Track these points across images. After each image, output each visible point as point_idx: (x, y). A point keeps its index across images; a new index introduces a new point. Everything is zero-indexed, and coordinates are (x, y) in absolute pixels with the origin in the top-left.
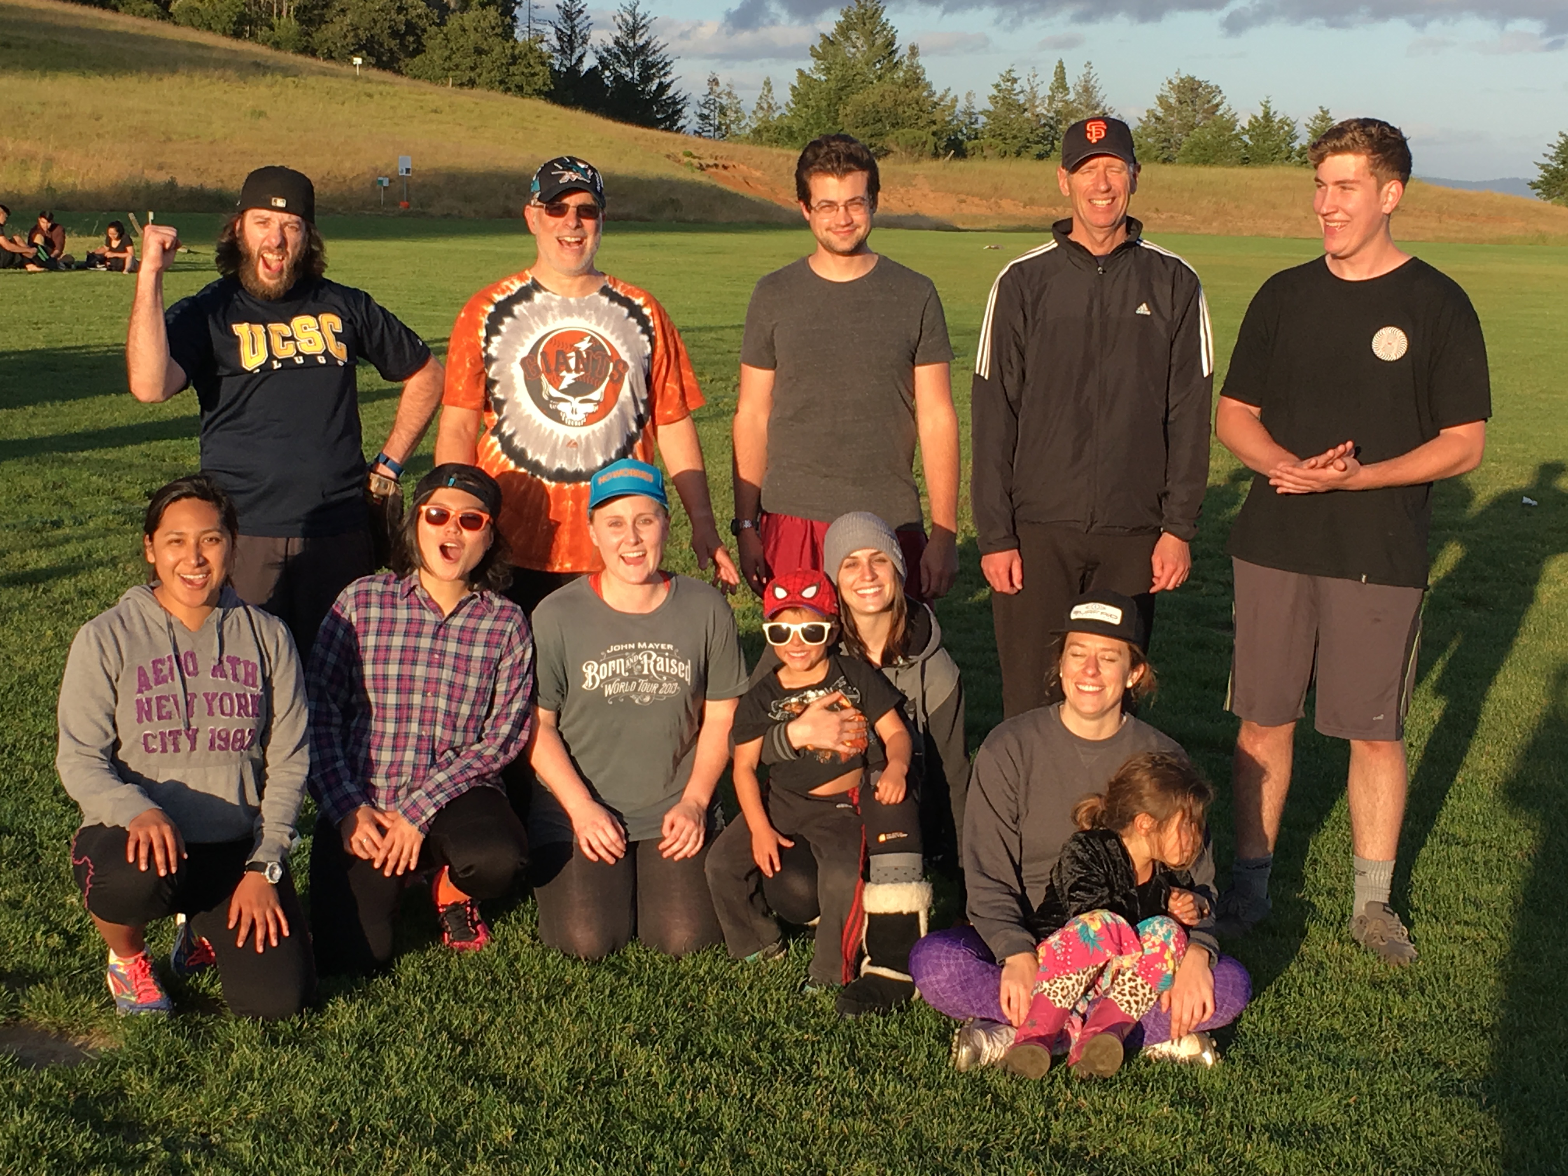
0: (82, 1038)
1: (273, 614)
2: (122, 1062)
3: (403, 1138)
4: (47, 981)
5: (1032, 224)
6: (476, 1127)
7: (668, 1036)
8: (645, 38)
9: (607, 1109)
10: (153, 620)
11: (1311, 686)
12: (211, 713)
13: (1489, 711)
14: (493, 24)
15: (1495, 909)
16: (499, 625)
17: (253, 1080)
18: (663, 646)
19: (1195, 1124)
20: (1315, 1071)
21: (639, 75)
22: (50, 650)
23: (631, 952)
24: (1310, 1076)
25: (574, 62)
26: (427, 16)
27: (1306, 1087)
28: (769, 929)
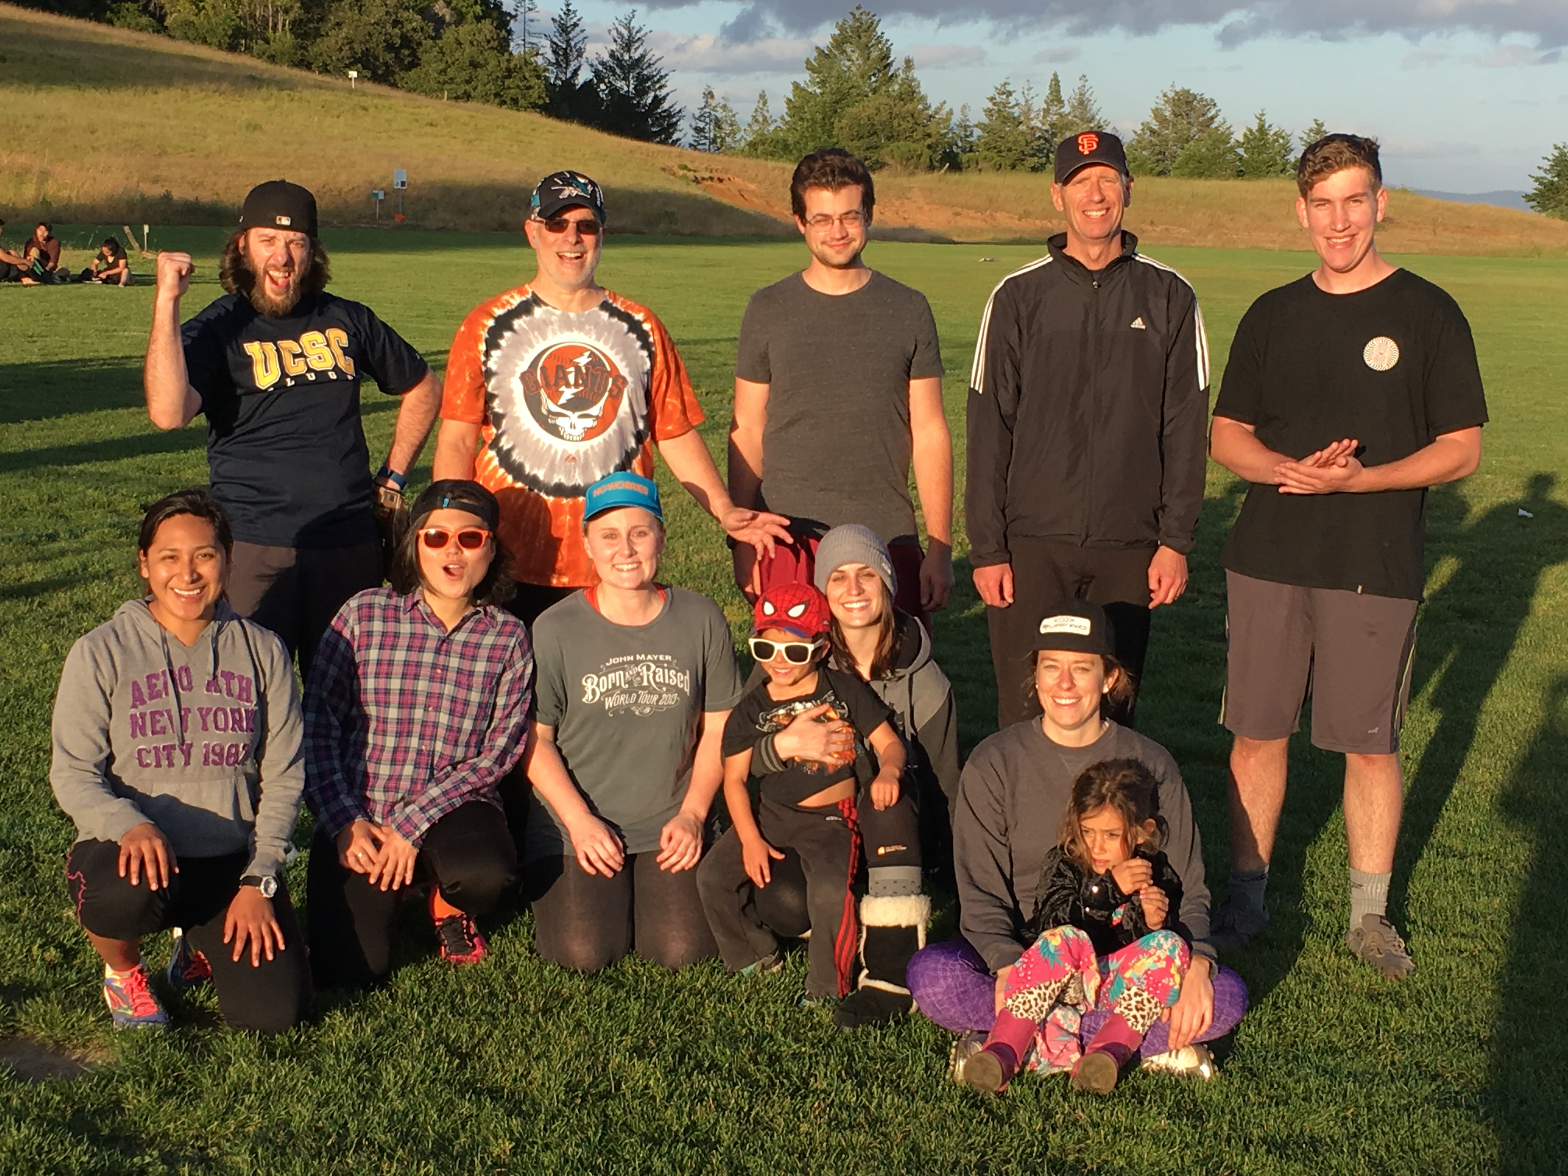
0: (78, 1053)
1: (268, 628)
2: (120, 1075)
3: (400, 1152)
4: (44, 994)
5: (1026, 236)
6: (474, 1140)
7: (666, 1048)
8: (640, 51)
9: (605, 1122)
10: (147, 634)
11: (1307, 699)
12: (205, 728)
13: (1485, 723)
14: (488, 37)
15: (1492, 922)
16: (502, 641)
17: (250, 1093)
18: (661, 657)
19: (1193, 1137)
20: (1313, 1083)
21: (635, 88)
22: (46, 663)
23: (628, 965)
24: (1307, 1089)
25: (569, 75)
26: (422, 29)
27: (1303, 1099)
28: (764, 941)
